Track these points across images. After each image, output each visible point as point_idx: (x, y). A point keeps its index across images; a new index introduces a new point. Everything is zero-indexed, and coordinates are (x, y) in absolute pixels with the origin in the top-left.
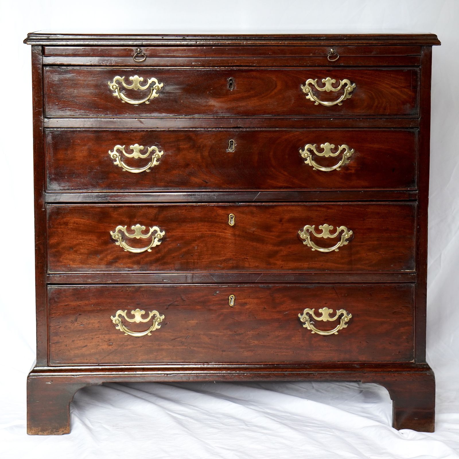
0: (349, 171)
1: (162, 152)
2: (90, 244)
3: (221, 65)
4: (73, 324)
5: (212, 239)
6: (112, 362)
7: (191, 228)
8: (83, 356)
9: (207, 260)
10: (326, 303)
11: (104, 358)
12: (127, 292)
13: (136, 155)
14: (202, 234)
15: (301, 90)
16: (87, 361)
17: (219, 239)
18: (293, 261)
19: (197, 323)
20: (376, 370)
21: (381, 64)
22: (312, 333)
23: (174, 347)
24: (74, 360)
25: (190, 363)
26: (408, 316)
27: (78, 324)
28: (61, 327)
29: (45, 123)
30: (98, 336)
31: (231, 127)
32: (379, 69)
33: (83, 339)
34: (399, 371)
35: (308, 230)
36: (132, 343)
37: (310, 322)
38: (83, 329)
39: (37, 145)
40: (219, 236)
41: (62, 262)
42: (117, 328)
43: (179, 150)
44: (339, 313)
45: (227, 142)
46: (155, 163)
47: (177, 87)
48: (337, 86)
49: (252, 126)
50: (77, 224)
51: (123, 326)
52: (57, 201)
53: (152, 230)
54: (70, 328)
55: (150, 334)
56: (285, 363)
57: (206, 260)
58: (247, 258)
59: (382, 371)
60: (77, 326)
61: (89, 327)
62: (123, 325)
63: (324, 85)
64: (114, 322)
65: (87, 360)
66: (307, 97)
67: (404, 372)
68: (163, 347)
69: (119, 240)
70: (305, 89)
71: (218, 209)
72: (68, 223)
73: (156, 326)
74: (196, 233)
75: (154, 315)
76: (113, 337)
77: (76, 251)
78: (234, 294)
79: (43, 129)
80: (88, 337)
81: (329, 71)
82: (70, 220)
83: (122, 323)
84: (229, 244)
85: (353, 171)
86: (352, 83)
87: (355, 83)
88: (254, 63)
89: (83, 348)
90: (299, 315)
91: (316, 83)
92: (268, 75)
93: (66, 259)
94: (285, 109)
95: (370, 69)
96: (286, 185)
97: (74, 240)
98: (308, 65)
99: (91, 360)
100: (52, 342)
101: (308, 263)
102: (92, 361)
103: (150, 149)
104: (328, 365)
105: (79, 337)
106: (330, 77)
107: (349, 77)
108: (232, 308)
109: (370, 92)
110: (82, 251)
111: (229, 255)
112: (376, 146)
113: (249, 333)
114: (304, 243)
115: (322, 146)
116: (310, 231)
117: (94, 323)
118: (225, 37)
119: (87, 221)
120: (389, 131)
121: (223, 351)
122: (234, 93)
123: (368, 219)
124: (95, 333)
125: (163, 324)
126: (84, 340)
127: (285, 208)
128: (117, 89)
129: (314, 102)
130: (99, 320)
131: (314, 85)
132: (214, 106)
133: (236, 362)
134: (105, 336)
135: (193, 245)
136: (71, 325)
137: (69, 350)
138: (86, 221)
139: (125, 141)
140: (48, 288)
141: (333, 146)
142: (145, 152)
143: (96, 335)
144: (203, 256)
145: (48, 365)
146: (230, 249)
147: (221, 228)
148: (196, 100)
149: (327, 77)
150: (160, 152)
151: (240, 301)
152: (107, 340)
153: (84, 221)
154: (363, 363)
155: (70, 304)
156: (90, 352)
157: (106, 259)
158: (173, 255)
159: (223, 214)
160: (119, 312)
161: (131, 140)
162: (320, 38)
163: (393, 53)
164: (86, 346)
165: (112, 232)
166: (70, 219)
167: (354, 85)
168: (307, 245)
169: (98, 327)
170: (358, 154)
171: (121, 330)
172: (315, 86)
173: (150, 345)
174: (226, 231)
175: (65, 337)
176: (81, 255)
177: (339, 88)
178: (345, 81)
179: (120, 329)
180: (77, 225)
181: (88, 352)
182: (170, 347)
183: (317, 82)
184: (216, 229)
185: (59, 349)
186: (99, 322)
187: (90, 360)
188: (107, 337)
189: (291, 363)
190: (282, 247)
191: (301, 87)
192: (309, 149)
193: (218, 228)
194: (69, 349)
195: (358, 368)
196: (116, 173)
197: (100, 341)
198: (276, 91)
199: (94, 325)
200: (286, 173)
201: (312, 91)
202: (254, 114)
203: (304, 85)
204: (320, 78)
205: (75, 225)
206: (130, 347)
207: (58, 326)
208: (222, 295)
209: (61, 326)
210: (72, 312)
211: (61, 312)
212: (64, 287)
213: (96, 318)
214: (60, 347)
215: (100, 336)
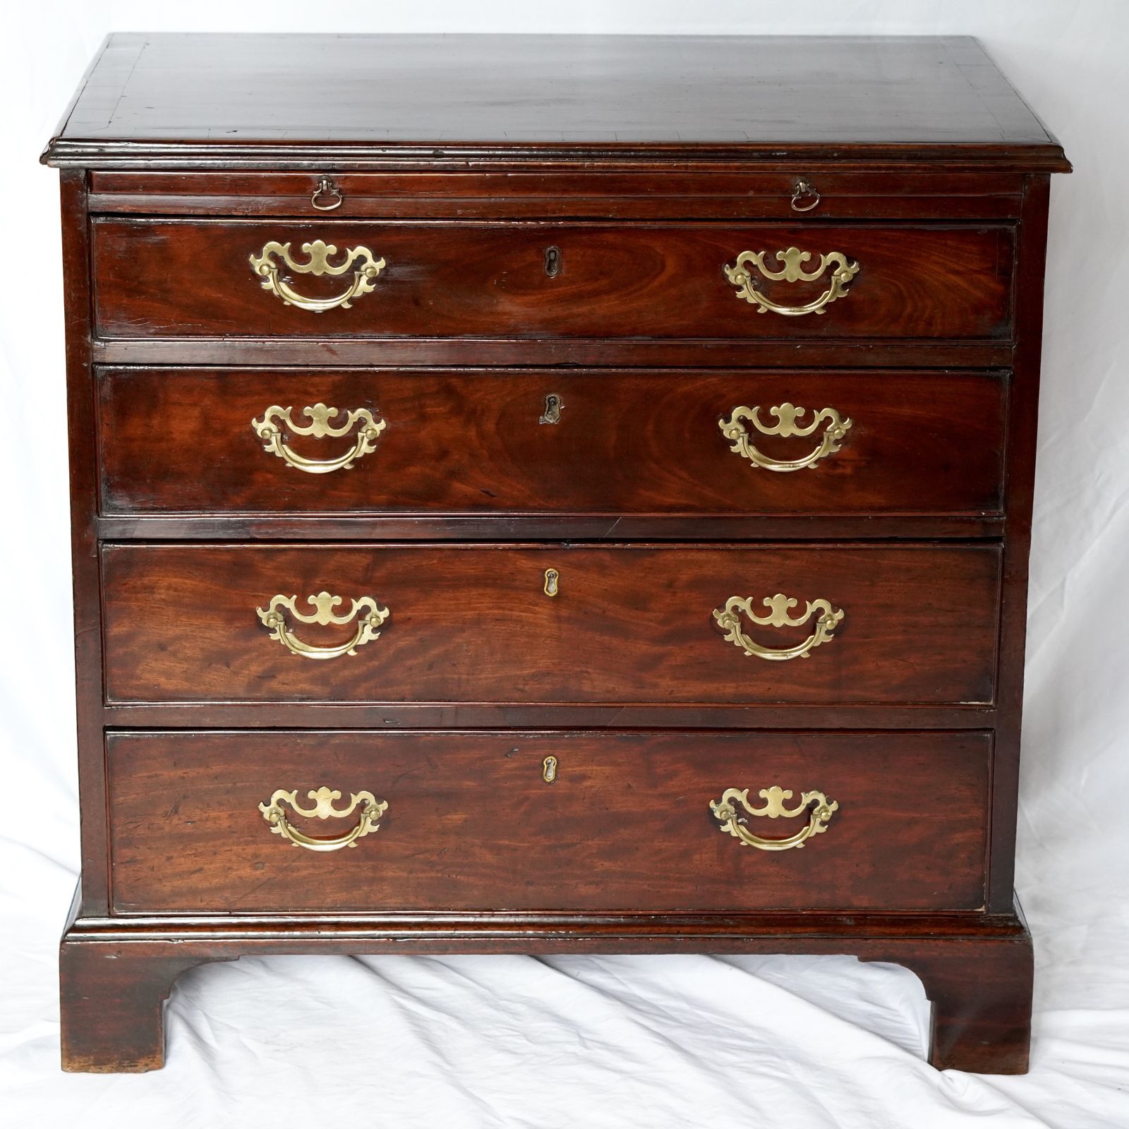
0: (839, 471)
1: (383, 422)
2: (208, 636)
3: (529, 215)
4: (167, 820)
5: (503, 628)
6: (263, 908)
7: (452, 602)
8: (194, 892)
9: (491, 676)
10: (776, 777)
11: (242, 898)
12: (298, 747)
13: (318, 430)
14: (479, 614)
15: (725, 277)
16: (203, 904)
17: (521, 628)
18: (698, 679)
19: (466, 820)
20: (894, 930)
21: (923, 215)
22: (741, 843)
23: (411, 872)
24: (172, 903)
25: (450, 910)
26: (973, 807)
27: (180, 819)
28: (139, 826)
29: (95, 352)
30: (229, 848)
31: (553, 362)
32: (917, 227)
33: (194, 854)
34: (948, 934)
35: (735, 608)
36: (310, 864)
37: (738, 819)
38: (192, 831)
39: (76, 405)
40: (521, 621)
41: (141, 679)
42: (274, 830)
43: (424, 418)
44: (807, 799)
45: (542, 401)
46: (365, 448)
47: (419, 268)
48: (814, 268)
49: (602, 361)
50: (176, 590)
51: (289, 825)
52: (128, 536)
53: (357, 606)
54: (162, 829)
55: (353, 845)
56: (675, 912)
57: (488, 676)
58: (587, 672)
59: (906, 934)
60: (179, 824)
61: (206, 826)
62: (288, 822)
63: (781, 266)
64: (266, 816)
65: (201, 901)
66: (740, 295)
67: (960, 937)
68: (384, 874)
69: (277, 628)
70: (736, 275)
71: (518, 556)
72: (153, 588)
73: (368, 827)
74: (464, 613)
75: (363, 801)
76: (264, 851)
77: (174, 654)
78: (556, 754)
79: (92, 366)
80: (204, 849)
81: (794, 231)
82: (160, 582)
83: (286, 818)
84: (543, 639)
85: (848, 471)
86: (850, 262)
87: (857, 261)
88: (609, 212)
89: (193, 875)
90: (712, 804)
91: (761, 260)
92: (643, 241)
93: (151, 671)
94: (685, 323)
95: (895, 226)
96: (684, 501)
97: (169, 627)
98: (744, 217)
99: (211, 901)
100: (118, 859)
101: (734, 685)
102: (214, 905)
103: (353, 416)
104: (779, 917)
105: (183, 849)
106: (795, 246)
107: (843, 245)
108: (550, 787)
109: (897, 283)
110: (189, 653)
111: (544, 663)
112: (906, 411)
113: (590, 843)
114: (727, 638)
115: (774, 410)
116: (740, 610)
117: (218, 818)
118: (538, 150)
119: (201, 585)
120: (937, 377)
121: (528, 883)
122: (558, 283)
123: (881, 584)
124: (222, 841)
125: (384, 821)
126: (195, 857)
127: (682, 556)
128: (271, 274)
129: (757, 306)
130: (231, 812)
131: (756, 266)
132: (510, 314)
133: (559, 908)
134: (246, 847)
135: (458, 640)
136: (165, 822)
137: (160, 880)
138: (197, 583)
139: (292, 396)
140: (108, 737)
141: (800, 412)
142: (341, 422)
143: (224, 844)
144: (480, 667)
145: (109, 913)
146: (547, 651)
147: (526, 602)
148: (467, 301)
149: (789, 247)
150: (377, 422)
151: (569, 769)
152: (249, 857)
153: (194, 583)
154: (863, 913)
155: (162, 775)
156: (211, 883)
157: (247, 672)
158: (409, 663)
159: (531, 568)
160: (279, 794)
161: (307, 393)
162: (774, 154)
163: (954, 190)
164: (201, 870)
165: (260, 609)
166: (159, 580)
167: (856, 267)
168: (733, 642)
169: (229, 827)
170: (864, 431)
171: (284, 835)
172: (758, 268)
173: (353, 870)
174: (537, 608)
175: (149, 848)
176: (186, 661)
177: (819, 273)
178: (834, 256)
179: (280, 833)
180: (177, 593)
181: (205, 885)
182: (401, 874)
183: (765, 258)
184: (513, 605)
185: (136, 877)
186: (230, 815)
187: (211, 903)
188: (250, 850)
189: (691, 912)
190: (673, 647)
191: (726, 270)
192: (741, 418)
193: (516, 601)
194: (160, 877)
195: (851, 926)
196: (270, 472)
197: (234, 858)
198: (663, 278)
199: (218, 822)
200: (684, 474)
201: (752, 279)
202: (608, 336)
203: (733, 264)
204: (772, 250)
205: (171, 592)
206: (304, 873)
207: (133, 825)
208: (526, 757)
209: (139, 824)
210: (165, 792)
211: (138, 792)
212: (147, 736)
213: (224, 807)
214: (138, 871)
215: (235, 848)
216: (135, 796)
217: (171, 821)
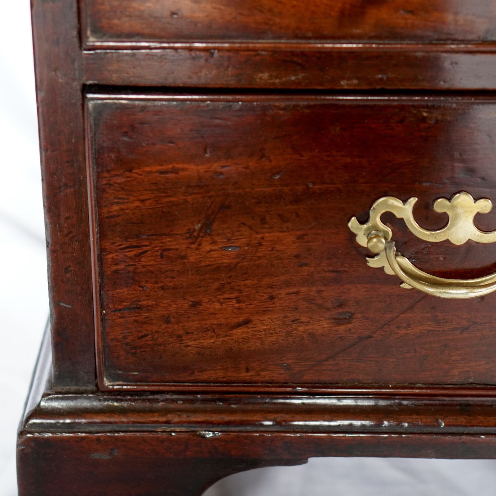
4: (192, 243)
12: (423, 125)
16: (249, 374)
24: (200, 372)
27: (214, 243)
28: (146, 252)
30: (295, 290)
33: (236, 298)
36: (429, 316)
38: (234, 261)
42: (373, 263)
54: (184, 257)
60: (211, 250)
61: (259, 255)
64: (361, 240)
76: (353, 295)
80: (253, 291)
89: (234, 331)
99: (262, 370)
100: (110, 305)
105: (218, 289)
117: (279, 241)
126: (239, 302)
130: (298, 233)
134: (323, 288)
136: (189, 248)
137: (179, 337)
140: (91, 104)
143: (286, 283)
145: (97, 385)
152: (329, 304)
155: (184, 169)
156: (263, 343)
160: (385, 204)
164: (247, 323)
169: (297, 256)
171: (390, 271)
175: (163, 288)
179: (384, 267)
181: (254, 345)
186: (300, 238)
187: (263, 374)
188: (331, 293)
194: (180, 332)
197: (302, 305)
199: (279, 248)
206: (417, 329)
207: (135, 252)
209: (145, 249)
210: (189, 198)
211: (143, 197)
212: (159, 103)
213: (289, 225)
214: (145, 323)
215: (303, 289)
216: (137, 204)
217: (200, 245)
